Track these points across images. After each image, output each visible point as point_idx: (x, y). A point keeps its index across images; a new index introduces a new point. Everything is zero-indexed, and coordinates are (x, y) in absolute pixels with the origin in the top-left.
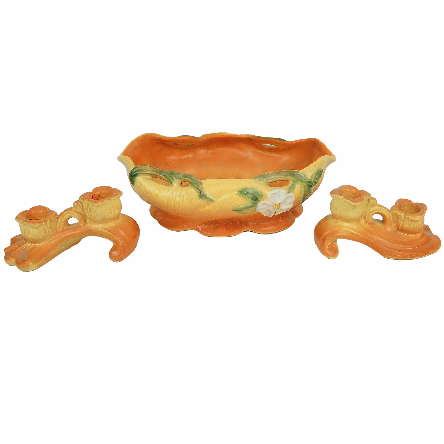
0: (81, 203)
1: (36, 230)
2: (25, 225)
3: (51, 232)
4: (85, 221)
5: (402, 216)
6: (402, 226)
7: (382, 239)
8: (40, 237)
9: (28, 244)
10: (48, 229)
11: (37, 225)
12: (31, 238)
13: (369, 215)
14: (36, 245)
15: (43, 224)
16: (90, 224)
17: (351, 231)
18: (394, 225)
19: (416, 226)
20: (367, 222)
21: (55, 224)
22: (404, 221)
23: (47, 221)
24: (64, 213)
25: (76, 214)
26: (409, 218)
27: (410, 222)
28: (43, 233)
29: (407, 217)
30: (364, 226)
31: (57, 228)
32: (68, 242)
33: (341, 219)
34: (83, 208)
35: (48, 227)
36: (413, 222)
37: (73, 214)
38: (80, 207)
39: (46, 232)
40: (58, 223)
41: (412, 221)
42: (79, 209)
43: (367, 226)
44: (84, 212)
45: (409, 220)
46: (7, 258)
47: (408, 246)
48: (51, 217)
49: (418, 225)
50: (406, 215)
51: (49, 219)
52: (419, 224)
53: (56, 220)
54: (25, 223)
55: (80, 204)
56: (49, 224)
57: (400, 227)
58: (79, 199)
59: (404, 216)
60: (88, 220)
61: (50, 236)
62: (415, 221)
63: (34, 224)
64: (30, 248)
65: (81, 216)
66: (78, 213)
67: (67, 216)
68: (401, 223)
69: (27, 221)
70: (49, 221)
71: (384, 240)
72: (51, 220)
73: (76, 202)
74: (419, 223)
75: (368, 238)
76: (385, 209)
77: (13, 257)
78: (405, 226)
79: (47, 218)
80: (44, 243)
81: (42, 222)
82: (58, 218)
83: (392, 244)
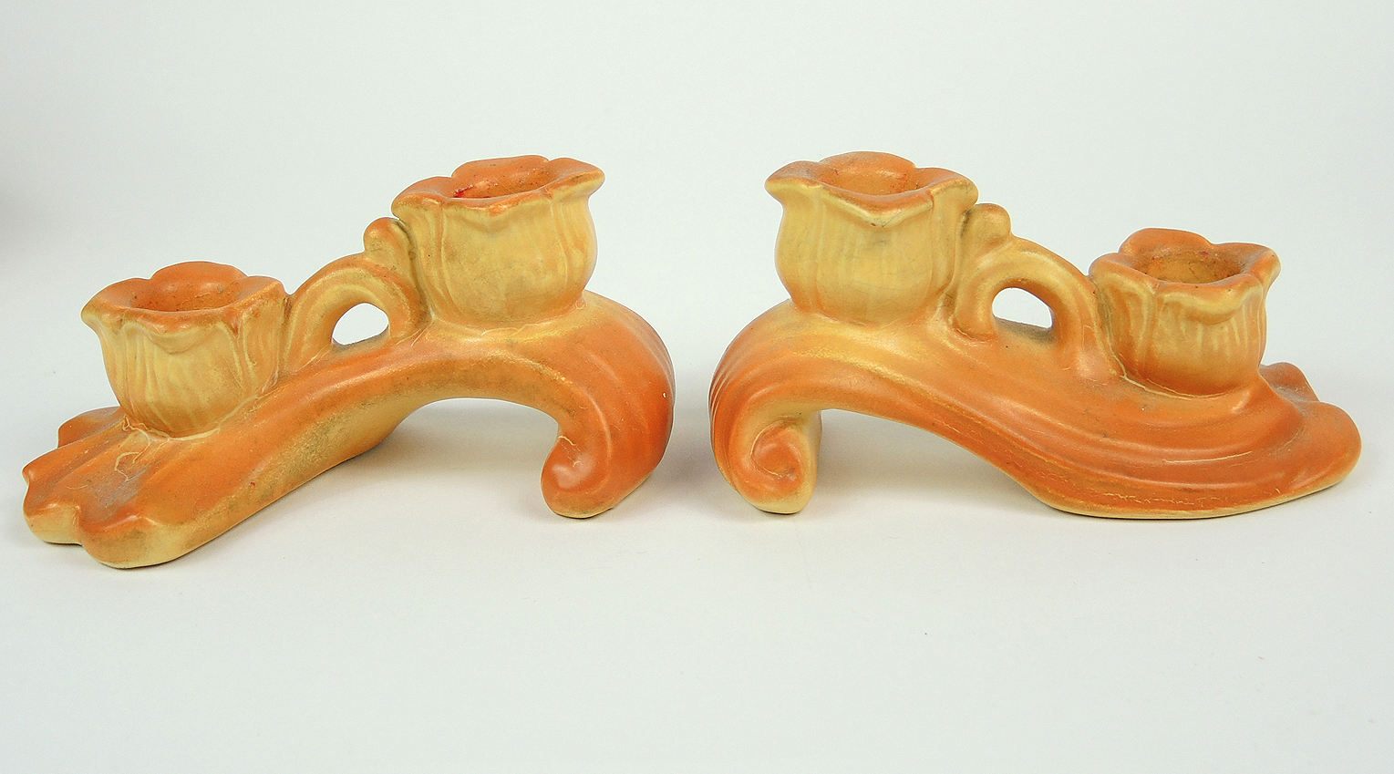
0: (402, 229)
1: (184, 362)
2: (132, 334)
3: (253, 375)
4: (421, 318)
5: (1144, 297)
6: (1149, 351)
7: (1038, 409)
8: (204, 399)
9: (142, 440)
10: (242, 361)
11: (187, 333)
12: (159, 404)
13: (973, 291)
14: (182, 439)
15: (217, 331)
16: (447, 329)
17: (870, 365)
18: (1106, 348)
19: (1216, 347)
20: (963, 329)
21: (272, 339)
22: (1153, 323)
23: (238, 317)
24: (321, 280)
25: (378, 284)
26: (1176, 305)
27: (1183, 327)
28: (216, 377)
29: (1167, 297)
30: (944, 348)
31: (282, 360)
32: (338, 428)
33: (822, 309)
34: (410, 252)
35: (240, 351)
36: (1200, 327)
37: (363, 284)
38: (398, 245)
39: (230, 375)
40: (291, 334)
41: (1194, 317)
42: (393, 259)
43: (961, 346)
44: (414, 274)
45: (1176, 315)
46: (34, 505)
47: (1177, 451)
48: (253, 296)
49: (1227, 339)
50: (1161, 289)
51: (245, 307)
52: (1232, 339)
53: (281, 319)
54: (128, 325)
55: (397, 230)
56: (245, 335)
57: (1139, 354)
58: (395, 206)
59: (1153, 298)
60: (433, 315)
61: (248, 394)
62: (1211, 321)
63: (173, 325)
64: (151, 455)
65: (401, 294)
66: (383, 275)
67: (330, 296)
68: (1140, 339)
69: (137, 315)
70: (245, 316)
71: (1048, 418)
72: (256, 314)
73: (381, 224)
74: (1231, 328)
75: (963, 405)
76: (1052, 263)
77: (66, 499)
78: (1159, 347)
79: (236, 305)
80: (218, 429)
81: (210, 319)
82: (288, 309)
83: (1091, 436)
